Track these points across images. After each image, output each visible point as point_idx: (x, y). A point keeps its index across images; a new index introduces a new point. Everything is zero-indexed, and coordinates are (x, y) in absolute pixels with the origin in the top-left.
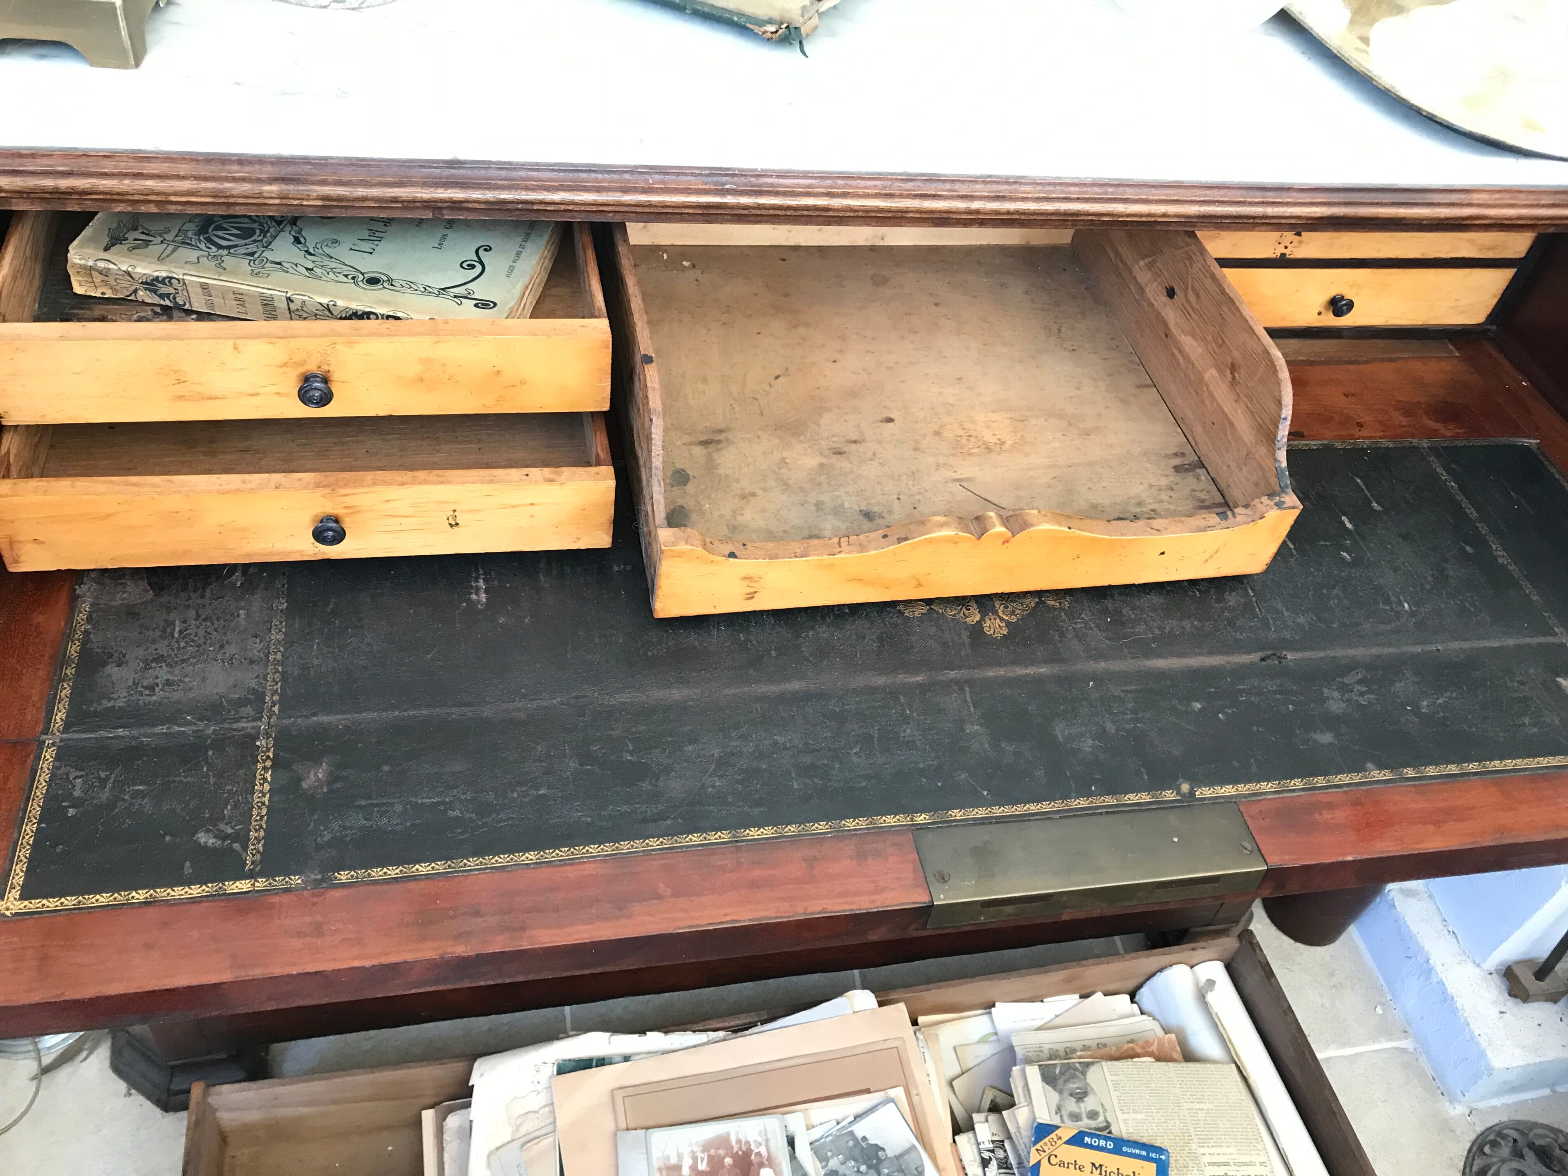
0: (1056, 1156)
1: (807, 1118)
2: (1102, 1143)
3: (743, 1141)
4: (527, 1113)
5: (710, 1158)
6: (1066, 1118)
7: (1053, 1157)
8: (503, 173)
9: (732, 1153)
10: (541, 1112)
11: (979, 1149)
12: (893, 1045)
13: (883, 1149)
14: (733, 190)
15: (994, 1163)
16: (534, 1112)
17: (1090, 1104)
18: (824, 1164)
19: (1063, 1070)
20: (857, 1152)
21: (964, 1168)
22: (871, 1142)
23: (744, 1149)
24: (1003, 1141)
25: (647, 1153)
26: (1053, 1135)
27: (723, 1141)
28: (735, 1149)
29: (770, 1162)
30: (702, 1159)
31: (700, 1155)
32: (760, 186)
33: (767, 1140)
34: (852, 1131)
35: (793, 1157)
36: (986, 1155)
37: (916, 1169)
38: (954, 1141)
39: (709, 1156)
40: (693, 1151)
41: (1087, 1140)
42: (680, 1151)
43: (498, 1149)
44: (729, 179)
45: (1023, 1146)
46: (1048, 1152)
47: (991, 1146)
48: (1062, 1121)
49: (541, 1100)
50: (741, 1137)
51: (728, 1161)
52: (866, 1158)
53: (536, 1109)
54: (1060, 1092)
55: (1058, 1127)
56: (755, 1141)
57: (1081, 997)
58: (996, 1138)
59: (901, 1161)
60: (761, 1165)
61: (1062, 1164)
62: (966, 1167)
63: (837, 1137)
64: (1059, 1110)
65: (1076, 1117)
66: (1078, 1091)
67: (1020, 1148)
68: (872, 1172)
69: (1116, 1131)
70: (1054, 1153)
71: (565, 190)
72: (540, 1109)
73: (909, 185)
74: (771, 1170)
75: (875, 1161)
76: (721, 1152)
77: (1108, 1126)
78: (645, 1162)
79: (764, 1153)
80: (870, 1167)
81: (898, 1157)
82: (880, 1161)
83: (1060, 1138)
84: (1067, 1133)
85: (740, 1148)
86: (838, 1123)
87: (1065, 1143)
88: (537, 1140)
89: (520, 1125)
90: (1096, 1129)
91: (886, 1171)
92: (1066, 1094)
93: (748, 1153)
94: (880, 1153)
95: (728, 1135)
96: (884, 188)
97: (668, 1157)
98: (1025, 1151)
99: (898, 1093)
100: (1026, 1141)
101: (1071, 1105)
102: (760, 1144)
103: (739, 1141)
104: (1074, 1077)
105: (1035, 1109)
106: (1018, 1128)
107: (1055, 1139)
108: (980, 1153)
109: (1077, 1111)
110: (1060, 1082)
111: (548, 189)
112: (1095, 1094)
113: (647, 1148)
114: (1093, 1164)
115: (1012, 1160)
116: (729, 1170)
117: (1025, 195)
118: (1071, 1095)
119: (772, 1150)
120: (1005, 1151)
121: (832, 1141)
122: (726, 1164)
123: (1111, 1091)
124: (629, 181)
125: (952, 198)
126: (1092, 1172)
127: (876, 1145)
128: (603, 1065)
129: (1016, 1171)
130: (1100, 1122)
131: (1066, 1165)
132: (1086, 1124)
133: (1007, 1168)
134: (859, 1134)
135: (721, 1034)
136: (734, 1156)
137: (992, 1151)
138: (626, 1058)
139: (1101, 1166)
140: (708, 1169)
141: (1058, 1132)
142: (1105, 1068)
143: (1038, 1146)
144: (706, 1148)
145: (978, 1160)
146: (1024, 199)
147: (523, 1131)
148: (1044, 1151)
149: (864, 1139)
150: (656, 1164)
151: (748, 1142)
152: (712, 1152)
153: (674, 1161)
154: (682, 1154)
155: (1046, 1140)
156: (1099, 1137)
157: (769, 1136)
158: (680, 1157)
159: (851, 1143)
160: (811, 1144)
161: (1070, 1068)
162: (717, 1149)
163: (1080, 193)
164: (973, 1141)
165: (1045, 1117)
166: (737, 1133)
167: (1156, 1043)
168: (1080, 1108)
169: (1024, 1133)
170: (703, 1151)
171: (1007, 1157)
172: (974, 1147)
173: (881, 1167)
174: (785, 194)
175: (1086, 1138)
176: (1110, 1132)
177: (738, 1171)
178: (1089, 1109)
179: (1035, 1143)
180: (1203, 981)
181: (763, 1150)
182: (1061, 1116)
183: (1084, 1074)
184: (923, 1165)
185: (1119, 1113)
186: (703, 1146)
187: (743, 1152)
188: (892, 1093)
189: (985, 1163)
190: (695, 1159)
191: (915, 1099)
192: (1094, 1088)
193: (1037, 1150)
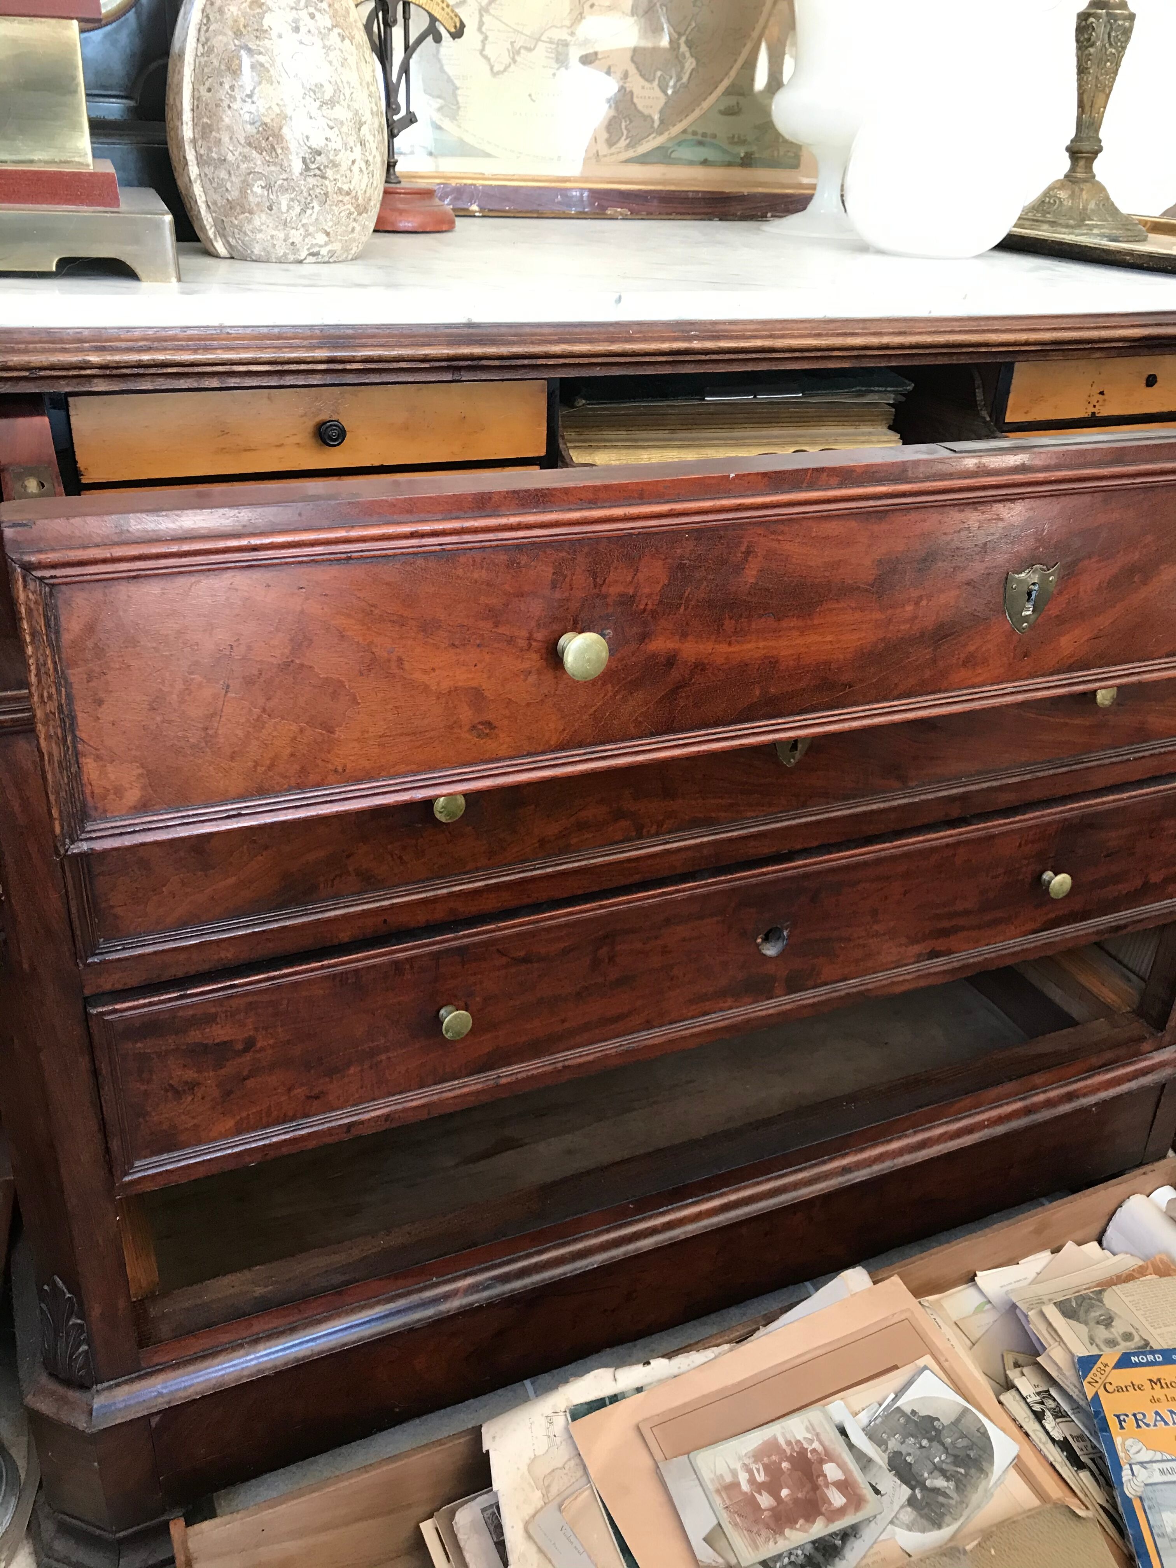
0: (1111, 1384)
1: (848, 1406)
2: (1150, 1358)
3: (793, 1441)
4: (553, 1471)
5: (766, 1468)
6: (1103, 1347)
7: (1108, 1386)
8: (513, 331)
9: (786, 1457)
10: (567, 1467)
11: (1028, 1404)
12: (903, 1317)
13: (938, 1419)
14: (697, 336)
15: (1048, 1414)
16: (560, 1469)
17: (1118, 1328)
18: (883, 1447)
19: (1079, 1302)
20: (911, 1428)
21: (1021, 1427)
22: (923, 1413)
23: (797, 1449)
24: (1048, 1391)
25: (699, 1480)
26: (1099, 1364)
27: (771, 1446)
28: (788, 1452)
29: (828, 1456)
30: (758, 1470)
31: (754, 1467)
32: (717, 332)
33: (817, 1435)
34: (898, 1408)
35: (851, 1446)
36: (1037, 1408)
37: (978, 1431)
38: (1000, 1402)
39: (763, 1464)
40: (744, 1464)
41: (1134, 1359)
42: (732, 1467)
43: (534, 1516)
44: (692, 327)
45: (1072, 1387)
46: (1100, 1381)
47: (1038, 1398)
48: (1100, 1349)
49: (562, 1454)
50: (789, 1437)
51: (785, 1465)
52: (924, 1432)
53: (560, 1465)
54: (1086, 1323)
55: (1101, 1355)
56: (805, 1438)
57: (1052, 1253)
58: (1038, 1390)
59: (960, 1427)
60: (821, 1462)
61: (1119, 1389)
62: (1023, 1425)
63: (886, 1416)
64: (1092, 1340)
65: (1112, 1343)
66: (1102, 1318)
67: (1069, 1390)
68: (935, 1444)
69: (1156, 1347)
70: (1108, 1380)
71: (563, 343)
72: (565, 1463)
73: (832, 326)
74: (833, 1465)
75: (933, 1433)
76: (774, 1458)
77: (1147, 1344)
78: (700, 1489)
79: (820, 1449)
80: (930, 1440)
81: (957, 1422)
82: (938, 1432)
83: (1106, 1365)
84: (1111, 1356)
85: (793, 1449)
86: (880, 1405)
87: (1115, 1368)
88: (575, 1495)
89: (549, 1486)
90: (1139, 1348)
91: (949, 1440)
92: (1092, 1324)
93: (803, 1452)
94: (935, 1424)
95: (775, 1439)
96: (813, 328)
97: (721, 1475)
98: (1076, 1390)
99: (927, 1360)
100: (1074, 1380)
101: (1102, 1333)
102: (811, 1441)
103: (789, 1443)
104: (1092, 1306)
105: (1069, 1345)
106: (1059, 1369)
107: (1103, 1368)
108: (1030, 1408)
109: (1111, 1336)
110: (1082, 1313)
111: (551, 342)
112: (1120, 1317)
113: (696, 1473)
114: (1151, 1381)
115: (1065, 1407)
116: (789, 1475)
117: (920, 330)
118: (1098, 1323)
119: (827, 1443)
120: (1054, 1400)
121: (881, 1423)
122: (785, 1470)
123: (1135, 1312)
124: (613, 333)
125: (865, 334)
126: (1153, 1388)
127: (929, 1417)
128: (617, 1401)
129: (1073, 1417)
130: (1137, 1342)
131: (1124, 1389)
132: (1124, 1347)
133: (1063, 1416)
134: (908, 1410)
135: (726, 1347)
136: (790, 1459)
137: (1042, 1403)
138: (639, 1390)
139: (1159, 1380)
140: (768, 1479)
141: (1100, 1360)
142: (1118, 1291)
143: (1088, 1379)
144: (757, 1456)
145: (1032, 1416)
146: (920, 333)
147: (554, 1490)
148: (1097, 1382)
149: (914, 1412)
150: (711, 1487)
151: (798, 1442)
152: (766, 1460)
153: (728, 1479)
154: (735, 1470)
155: (1094, 1371)
156: (1144, 1353)
157: (818, 1430)
158: (734, 1473)
159: (902, 1420)
160: (863, 1430)
161: (1084, 1299)
162: (769, 1456)
163: (960, 326)
164: (1018, 1397)
165: (1082, 1350)
166: (783, 1434)
167: (1150, 1266)
168: (1112, 1333)
169: (1068, 1374)
170: (755, 1462)
171: (1058, 1405)
172: (1023, 1404)
173: (942, 1438)
174: (737, 338)
175: (1132, 1358)
176: (1151, 1347)
177: (800, 1473)
178: (1121, 1332)
179: (1085, 1378)
180: (1164, 1206)
181: (816, 1445)
182: (1097, 1346)
183: (1101, 1301)
184: (983, 1425)
185: (1151, 1330)
186: (754, 1456)
187: (798, 1453)
188: (921, 1362)
189: (1039, 1417)
190: (750, 1471)
191: (946, 1365)
192: (1117, 1312)
193: (1089, 1383)
